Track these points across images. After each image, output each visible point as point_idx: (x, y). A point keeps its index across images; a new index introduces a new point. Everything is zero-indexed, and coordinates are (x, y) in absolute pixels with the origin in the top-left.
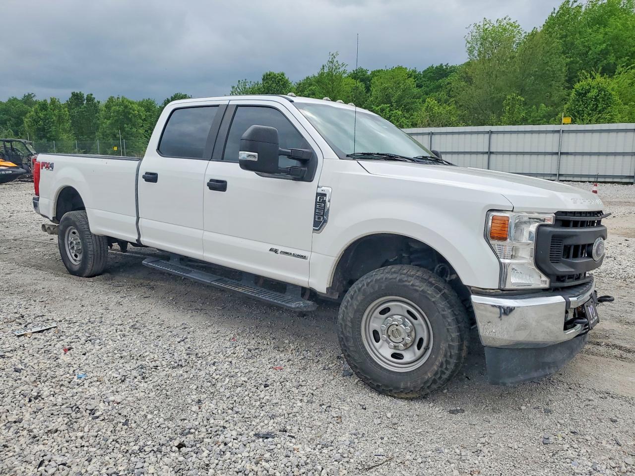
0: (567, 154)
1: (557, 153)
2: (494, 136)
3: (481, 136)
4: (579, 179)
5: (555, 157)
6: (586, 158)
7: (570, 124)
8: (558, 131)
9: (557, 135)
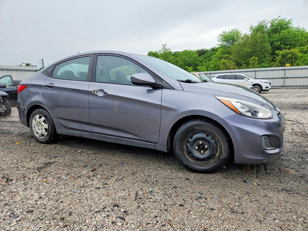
0: (288, 78)
1: (284, 78)
2: (257, 72)
3: (252, 73)
4: (293, 87)
5: (283, 79)
6: (296, 79)
7: (289, 66)
8: (284, 70)
9: (284, 71)
